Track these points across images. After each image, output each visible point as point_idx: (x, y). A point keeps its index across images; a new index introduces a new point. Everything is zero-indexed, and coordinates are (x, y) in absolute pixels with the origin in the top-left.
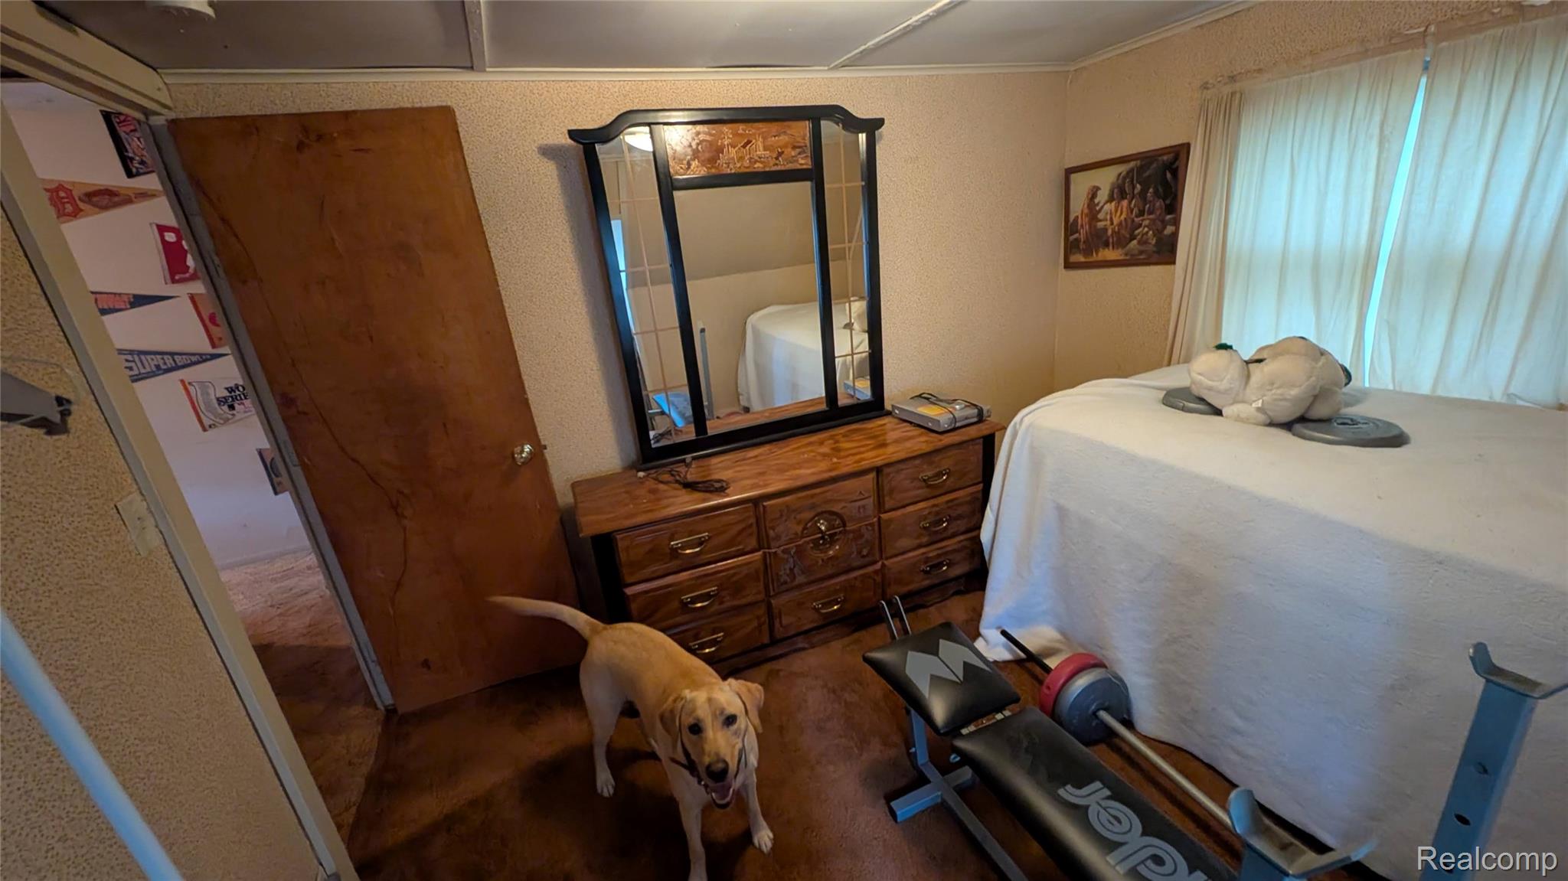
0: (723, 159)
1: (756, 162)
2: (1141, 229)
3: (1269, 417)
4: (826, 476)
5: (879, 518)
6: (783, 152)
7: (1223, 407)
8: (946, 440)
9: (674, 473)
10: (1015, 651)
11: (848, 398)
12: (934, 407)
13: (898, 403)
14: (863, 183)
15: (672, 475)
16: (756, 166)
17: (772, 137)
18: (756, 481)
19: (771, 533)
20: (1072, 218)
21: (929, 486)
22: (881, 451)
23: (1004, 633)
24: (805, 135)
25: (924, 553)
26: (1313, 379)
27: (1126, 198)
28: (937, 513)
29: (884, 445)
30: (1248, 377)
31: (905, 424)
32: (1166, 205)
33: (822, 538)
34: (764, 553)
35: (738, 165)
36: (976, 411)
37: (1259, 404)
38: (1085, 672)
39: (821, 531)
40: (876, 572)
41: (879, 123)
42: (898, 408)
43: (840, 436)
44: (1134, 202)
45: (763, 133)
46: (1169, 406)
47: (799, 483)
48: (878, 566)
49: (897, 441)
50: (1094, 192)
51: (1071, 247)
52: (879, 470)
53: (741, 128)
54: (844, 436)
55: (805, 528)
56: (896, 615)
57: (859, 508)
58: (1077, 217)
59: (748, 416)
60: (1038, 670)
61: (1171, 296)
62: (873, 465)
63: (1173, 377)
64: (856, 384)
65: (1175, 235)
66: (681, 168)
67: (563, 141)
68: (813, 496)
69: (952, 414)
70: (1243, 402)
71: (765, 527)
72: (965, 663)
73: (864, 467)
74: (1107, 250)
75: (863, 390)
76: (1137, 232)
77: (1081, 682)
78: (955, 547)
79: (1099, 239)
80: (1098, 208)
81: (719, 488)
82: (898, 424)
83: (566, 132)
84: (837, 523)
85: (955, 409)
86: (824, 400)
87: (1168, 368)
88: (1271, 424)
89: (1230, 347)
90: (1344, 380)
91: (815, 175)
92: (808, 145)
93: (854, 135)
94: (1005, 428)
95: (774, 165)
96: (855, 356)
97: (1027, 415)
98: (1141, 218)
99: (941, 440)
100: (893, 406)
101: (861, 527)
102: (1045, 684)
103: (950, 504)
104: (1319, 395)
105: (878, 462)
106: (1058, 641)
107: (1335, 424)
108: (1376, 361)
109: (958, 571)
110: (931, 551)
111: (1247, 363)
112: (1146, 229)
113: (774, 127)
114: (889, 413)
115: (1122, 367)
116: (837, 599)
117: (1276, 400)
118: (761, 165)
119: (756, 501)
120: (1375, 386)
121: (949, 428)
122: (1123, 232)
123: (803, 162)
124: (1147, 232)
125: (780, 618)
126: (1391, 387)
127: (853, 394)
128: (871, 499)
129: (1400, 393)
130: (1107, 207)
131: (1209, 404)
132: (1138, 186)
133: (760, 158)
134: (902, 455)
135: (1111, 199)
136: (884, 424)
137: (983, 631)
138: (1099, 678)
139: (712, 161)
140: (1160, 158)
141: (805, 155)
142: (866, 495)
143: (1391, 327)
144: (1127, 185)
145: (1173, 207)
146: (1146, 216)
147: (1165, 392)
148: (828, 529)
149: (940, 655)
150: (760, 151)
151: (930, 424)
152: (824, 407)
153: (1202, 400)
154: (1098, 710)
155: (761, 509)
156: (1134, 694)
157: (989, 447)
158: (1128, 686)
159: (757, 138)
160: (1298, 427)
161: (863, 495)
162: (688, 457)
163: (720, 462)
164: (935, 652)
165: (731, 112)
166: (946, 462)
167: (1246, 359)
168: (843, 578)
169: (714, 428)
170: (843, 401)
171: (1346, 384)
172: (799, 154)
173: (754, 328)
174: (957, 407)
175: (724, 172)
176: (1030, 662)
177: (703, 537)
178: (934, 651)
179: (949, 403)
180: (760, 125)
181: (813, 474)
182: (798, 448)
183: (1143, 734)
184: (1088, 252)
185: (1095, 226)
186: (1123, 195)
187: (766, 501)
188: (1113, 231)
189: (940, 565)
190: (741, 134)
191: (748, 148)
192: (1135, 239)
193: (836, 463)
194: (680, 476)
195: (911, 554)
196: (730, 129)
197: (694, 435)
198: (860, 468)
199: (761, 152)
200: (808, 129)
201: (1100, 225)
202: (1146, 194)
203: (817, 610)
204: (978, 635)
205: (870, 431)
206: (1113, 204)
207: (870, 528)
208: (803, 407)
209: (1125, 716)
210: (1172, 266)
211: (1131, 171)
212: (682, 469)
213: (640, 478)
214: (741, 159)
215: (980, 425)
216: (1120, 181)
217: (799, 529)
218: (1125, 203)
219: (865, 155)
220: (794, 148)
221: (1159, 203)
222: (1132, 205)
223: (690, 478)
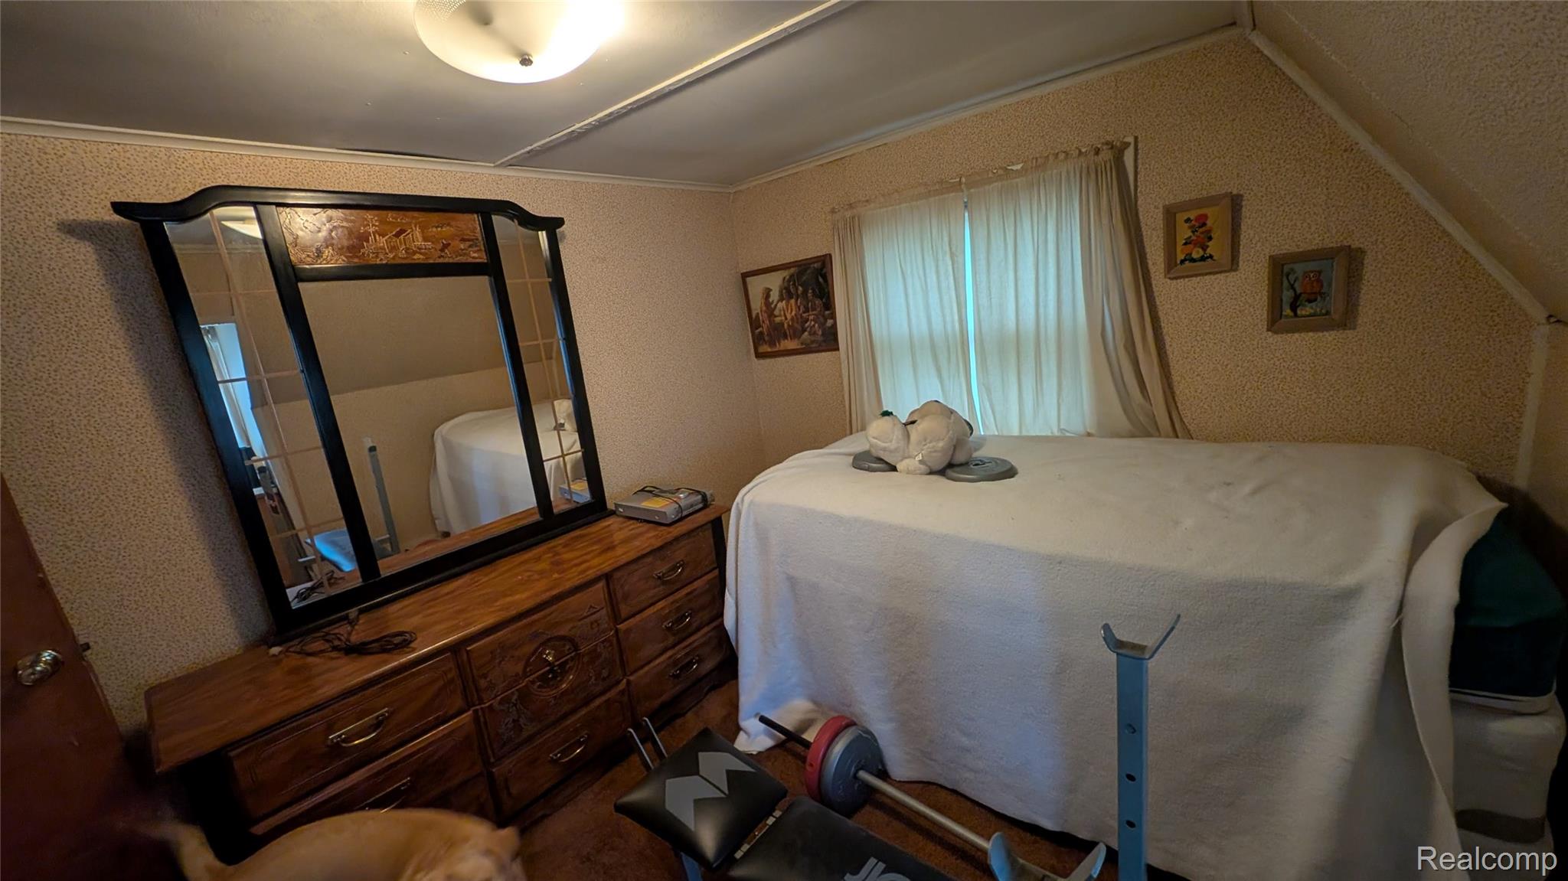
0: (368, 248)
1: (415, 253)
2: (808, 323)
3: (929, 467)
4: (545, 596)
5: (617, 631)
6: (449, 244)
7: (897, 463)
8: (676, 531)
9: (328, 637)
10: (775, 735)
11: (566, 504)
12: (659, 499)
13: (623, 500)
14: (550, 280)
15: (328, 641)
16: (415, 257)
17: (433, 227)
18: (455, 622)
19: (483, 683)
20: (754, 316)
21: (664, 583)
22: (610, 554)
23: (763, 720)
24: (475, 228)
25: (670, 657)
26: (951, 432)
27: (792, 298)
28: (678, 609)
29: (611, 548)
30: (908, 436)
31: (632, 522)
32: (824, 303)
33: (551, 671)
34: (476, 712)
35: (391, 256)
36: (700, 497)
37: (920, 457)
38: (838, 738)
39: (549, 664)
40: (622, 692)
41: (560, 222)
42: (621, 506)
43: (560, 547)
44: (799, 302)
45: (419, 223)
46: (858, 469)
47: (513, 612)
48: (622, 685)
49: (626, 541)
50: (767, 293)
51: (758, 340)
52: (607, 577)
53: (390, 216)
54: (564, 547)
55: (527, 664)
56: (647, 738)
57: (592, 624)
58: (758, 314)
59: (447, 542)
60: (800, 748)
61: (841, 376)
62: (599, 573)
63: (854, 444)
64: (572, 487)
65: (834, 326)
66: (308, 256)
67: (107, 218)
68: (531, 624)
69: (678, 504)
70: (909, 457)
71: (473, 677)
72: (728, 772)
73: (589, 578)
74: (786, 341)
75: (581, 492)
76: (807, 325)
77: (838, 748)
78: (702, 640)
79: (778, 332)
80: (773, 306)
81: (402, 642)
82: (624, 522)
83: (109, 205)
84: (567, 647)
85: (679, 498)
86: (537, 510)
87: (851, 437)
88: (932, 473)
89: (891, 413)
90: (970, 432)
91: (492, 268)
92: (480, 238)
93: (534, 232)
94: (729, 510)
95: (439, 257)
96: (567, 458)
97: (746, 494)
98: (807, 314)
99: (669, 533)
100: (615, 504)
101: (596, 645)
102: (808, 760)
103: (690, 597)
104: (958, 444)
105: (606, 568)
106: (813, 711)
107: (972, 466)
108: (984, 416)
109: (709, 665)
110: (678, 652)
111: (905, 425)
112: (813, 323)
113: (435, 217)
114: (613, 513)
115: (817, 441)
116: (579, 740)
117: (931, 452)
118: (421, 257)
119: (455, 649)
120: (988, 433)
121: (677, 518)
122: (796, 325)
123: (476, 255)
124: (814, 326)
125: (507, 788)
126: (996, 433)
127: (569, 497)
128: (604, 612)
129: (1003, 436)
130: (780, 305)
131: (887, 463)
132: (800, 288)
133: (420, 249)
134: (632, 555)
135: (781, 299)
136: (609, 525)
137: (743, 724)
138: (852, 737)
139: (353, 249)
140: (812, 266)
141: (476, 249)
142: (599, 608)
143: (986, 388)
144: (791, 287)
145: (829, 305)
146: (811, 313)
147: (852, 457)
148: (556, 658)
149: (701, 773)
150: (418, 241)
151: (657, 518)
152: (537, 517)
153: (880, 460)
154: (857, 772)
155: (465, 657)
156: (883, 743)
157: (717, 530)
158: (876, 735)
159: (414, 228)
160: (949, 472)
161: (594, 608)
162: (353, 612)
163: (402, 609)
164: (695, 771)
165: (375, 198)
166: (679, 554)
167: (904, 422)
168: (583, 712)
169: (388, 567)
170: (559, 505)
171: (971, 434)
172: (470, 246)
173: (445, 441)
174: (681, 495)
175: (371, 262)
176: (790, 741)
177: (382, 715)
178: (693, 770)
179: (673, 494)
180: (416, 214)
181: (528, 598)
182: (509, 570)
183: (898, 780)
184: (772, 344)
185: (774, 321)
186: (790, 296)
187: (470, 645)
188: (789, 325)
189: (691, 663)
190: (390, 222)
191: (402, 237)
192: (805, 331)
193: (556, 579)
194: (340, 639)
195: (658, 661)
196: (375, 216)
197: (361, 580)
198: (585, 580)
199: (420, 242)
200: (477, 222)
201: (778, 320)
202: (807, 295)
203: (554, 762)
204: (739, 729)
205: (593, 535)
206: (784, 302)
207: (608, 645)
208: (515, 521)
209: (880, 767)
210: (837, 352)
211: (792, 276)
212: (343, 630)
213: (274, 655)
214: (393, 249)
215: (708, 509)
216: (786, 284)
217: (519, 668)
218: (793, 301)
219: (548, 253)
220: (463, 240)
221: (818, 302)
222: (799, 304)
223: (355, 639)
